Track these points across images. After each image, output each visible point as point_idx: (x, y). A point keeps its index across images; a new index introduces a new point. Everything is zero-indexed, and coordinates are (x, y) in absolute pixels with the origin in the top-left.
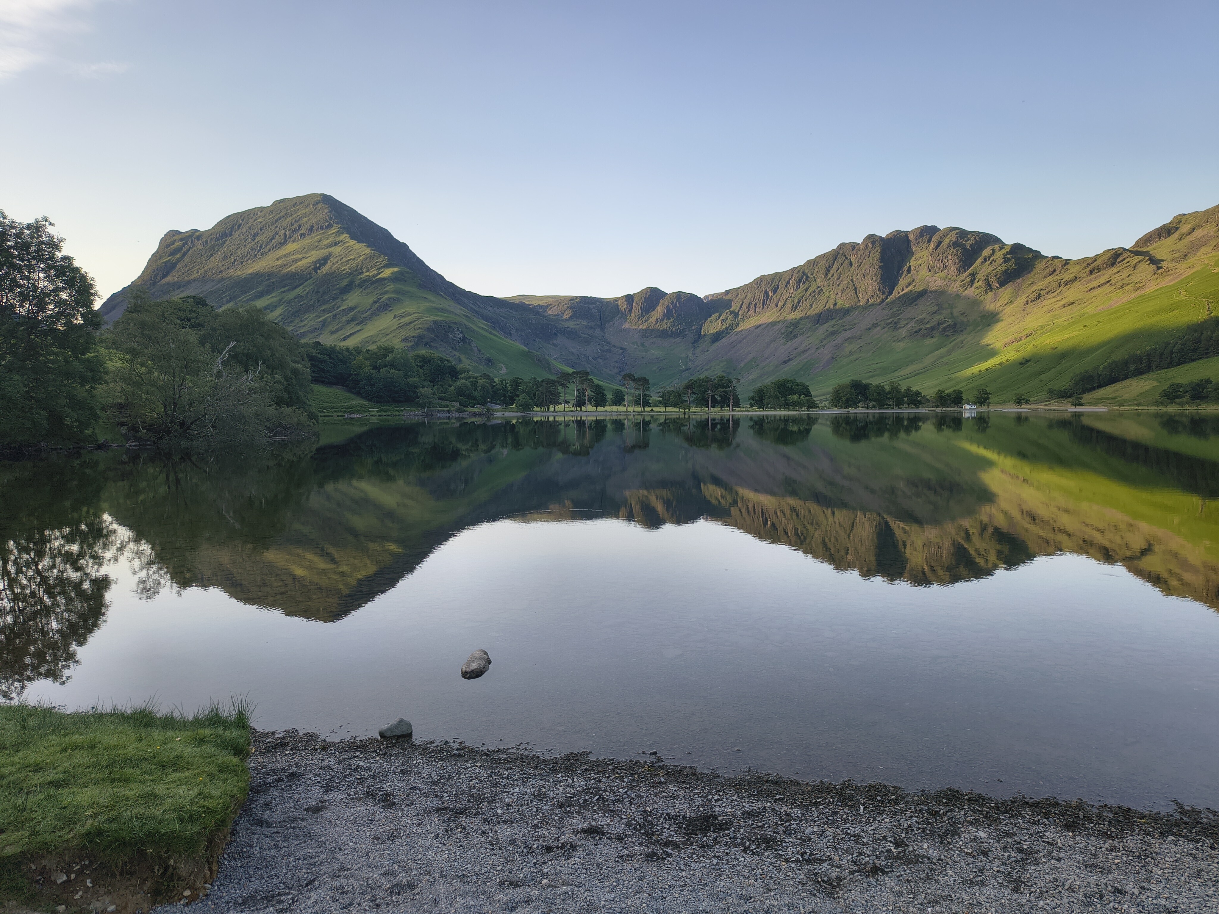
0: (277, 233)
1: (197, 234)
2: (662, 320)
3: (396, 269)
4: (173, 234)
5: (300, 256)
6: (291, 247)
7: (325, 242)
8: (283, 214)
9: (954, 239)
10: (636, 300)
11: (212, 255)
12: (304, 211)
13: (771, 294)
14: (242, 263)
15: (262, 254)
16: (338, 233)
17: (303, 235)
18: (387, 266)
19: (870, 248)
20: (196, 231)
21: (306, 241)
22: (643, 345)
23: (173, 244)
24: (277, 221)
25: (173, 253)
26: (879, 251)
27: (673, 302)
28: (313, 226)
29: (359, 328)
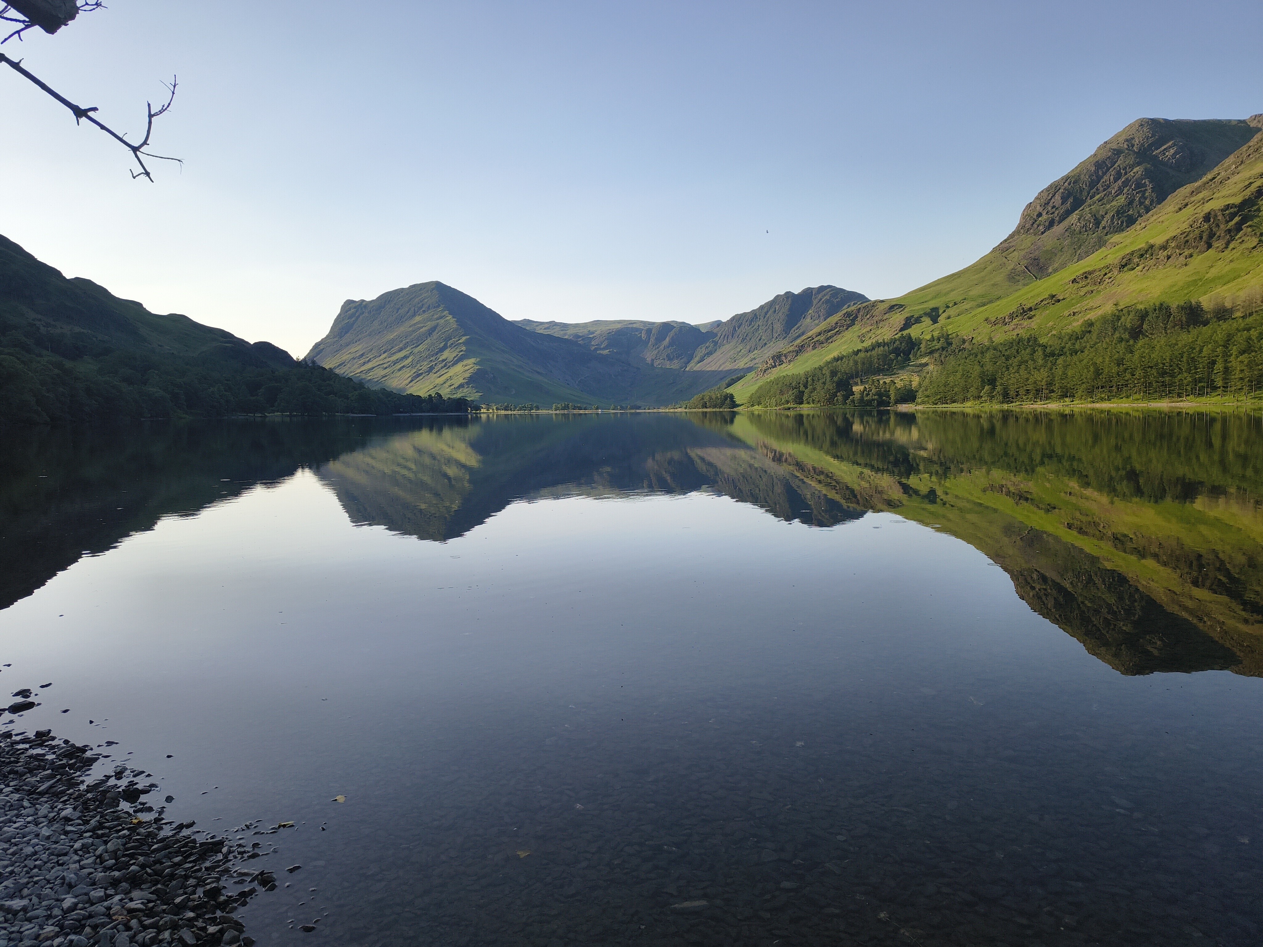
0: (410, 309)
1: (364, 303)
2: (668, 347)
3: (468, 337)
4: (349, 303)
5: (422, 325)
6: (418, 318)
7: (436, 317)
8: (414, 295)
10: (653, 332)
11: (374, 321)
12: (426, 295)
14: (391, 327)
15: (402, 322)
16: (443, 311)
17: (424, 311)
18: (463, 335)
19: (785, 302)
20: (363, 301)
21: (426, 315)
23: (350, 310)
24: (410, 300)
25: (350, 318)
28: (430, 306)
29: (446, 371)
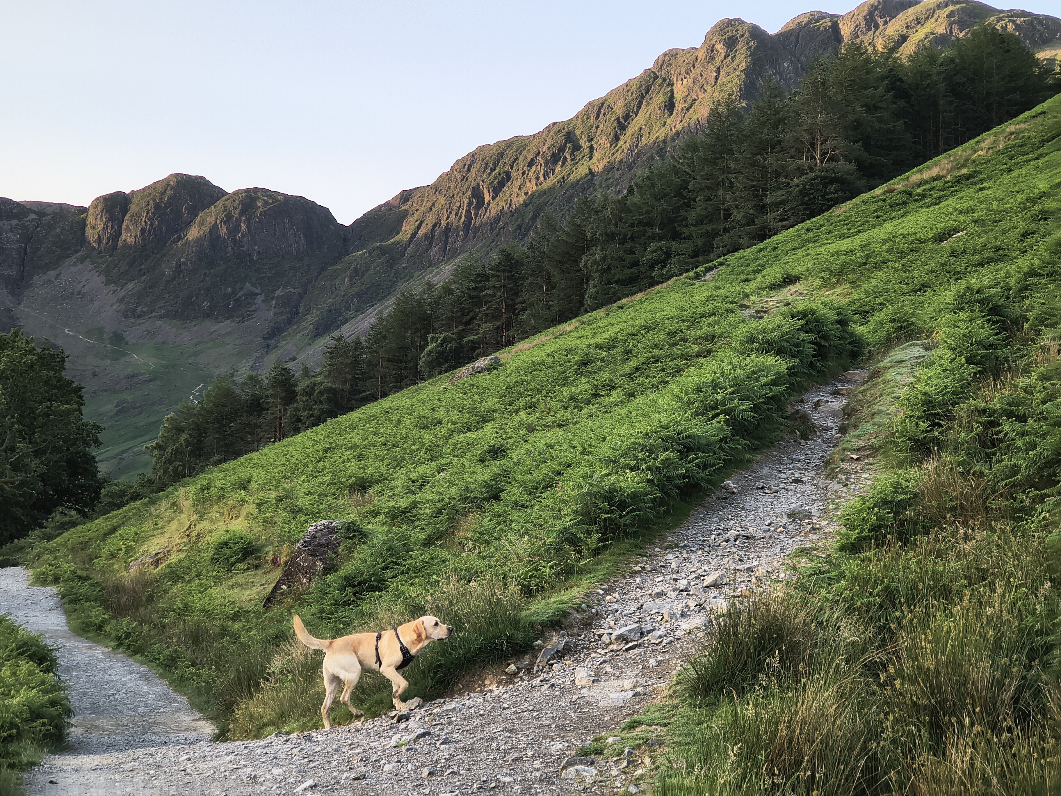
9: (941, 30)
10: (133, 208)
13: (487, 198)
19: (718, 59)
22: (118, 338)
26: (743, 66)
27: (229, 217)
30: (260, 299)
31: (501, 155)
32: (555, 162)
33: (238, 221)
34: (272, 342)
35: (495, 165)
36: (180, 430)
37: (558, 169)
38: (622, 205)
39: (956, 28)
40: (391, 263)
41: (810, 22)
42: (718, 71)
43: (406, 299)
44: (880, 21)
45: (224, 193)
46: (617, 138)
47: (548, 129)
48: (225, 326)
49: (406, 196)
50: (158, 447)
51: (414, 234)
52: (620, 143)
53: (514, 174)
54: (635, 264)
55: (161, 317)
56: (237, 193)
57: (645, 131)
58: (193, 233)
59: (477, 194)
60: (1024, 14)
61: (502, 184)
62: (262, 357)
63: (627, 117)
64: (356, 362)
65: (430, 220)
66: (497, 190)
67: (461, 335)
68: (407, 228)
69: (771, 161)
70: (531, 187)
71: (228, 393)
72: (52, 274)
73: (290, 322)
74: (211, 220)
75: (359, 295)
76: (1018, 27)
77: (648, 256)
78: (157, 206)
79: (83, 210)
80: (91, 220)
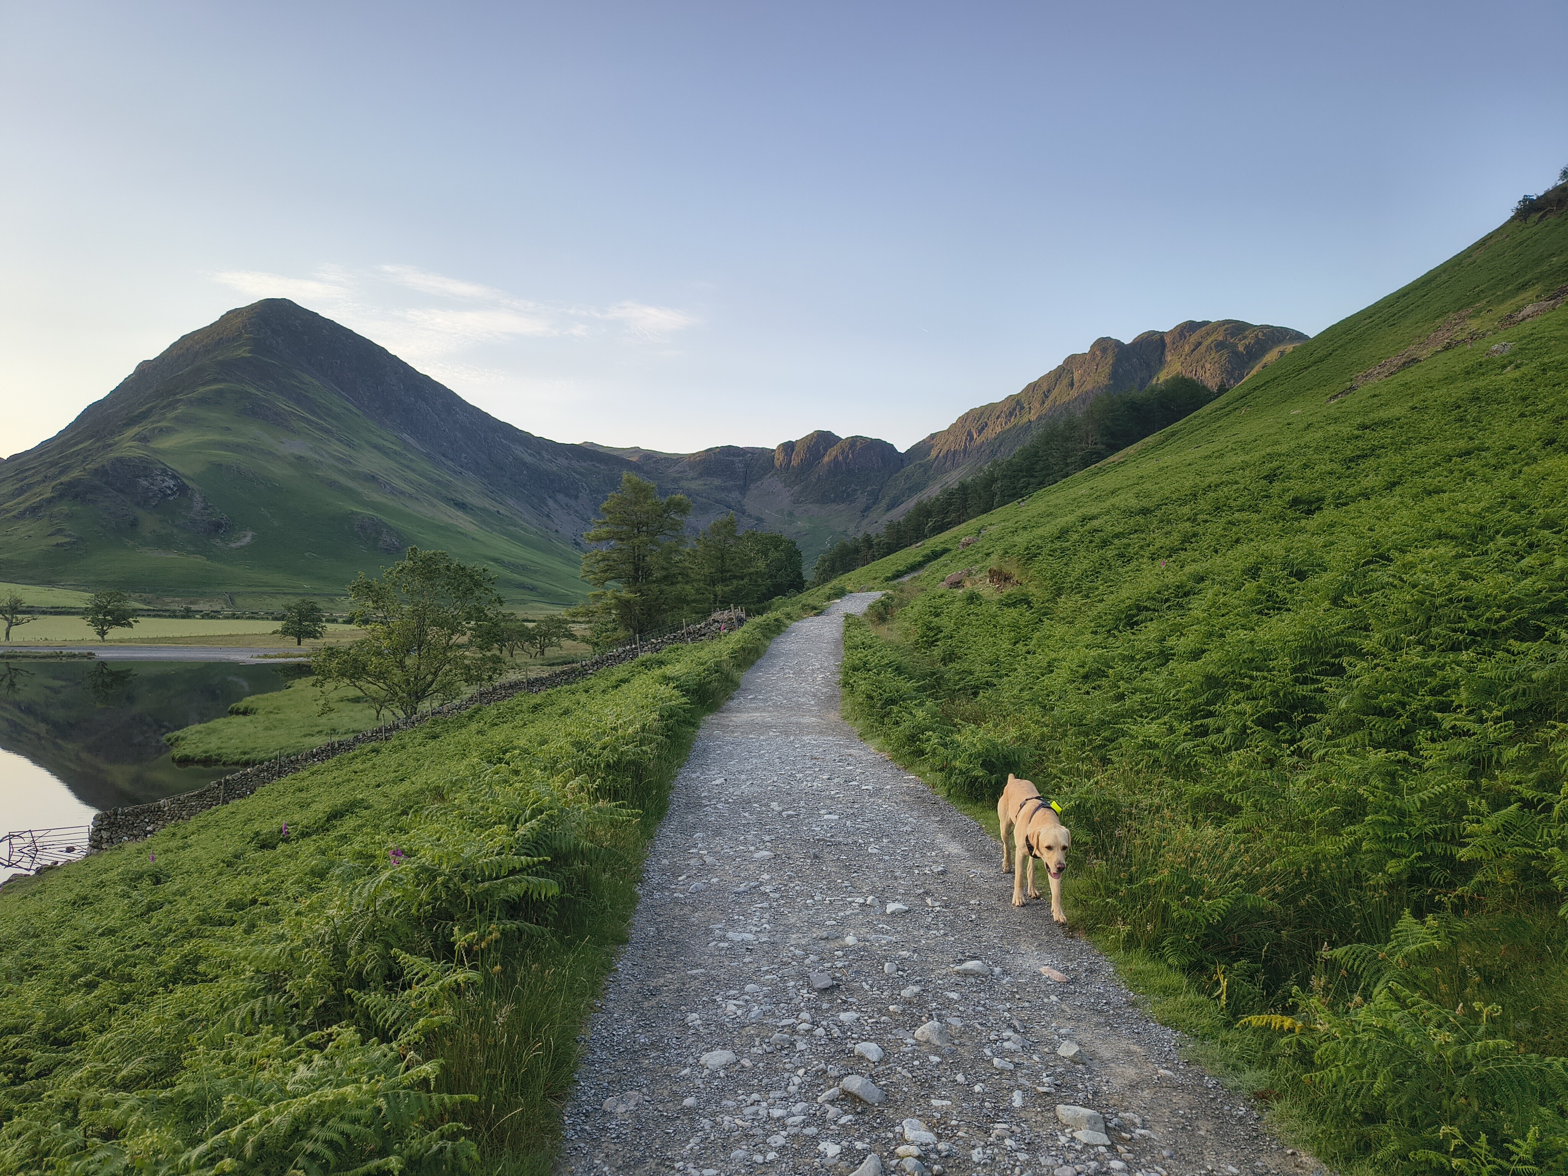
9: (1221, 338)
10: (797, 449)
13: (975, 436)
19: (1097, 359)
22: (791, 514)
26: (1111, 362)
27: (843, 451)
30: (859, 492)
31: (982, 413)
32: (1011, 416)
33: (848, 453)
34: (865, 514)
35: (980, 419)
36: (825, 561)
37: (1012, 420)
38: (1010, 463)
39: (1229, 336)
40: (925, 472)
41: (1148, 337)
42: (1097, 365)
43: (919, 503)
44: (1187, 334)
45: (841, 439)
46: (1044, 403)
47: (1007, 399)
48: (842, 506)
49: (933, 436)
50: (817, 568)
51: (937, 456)
52: (1045, 405)
53: (989, 423)
54: (1015, 488)
55: (811, 503)
56: (847, 438)
57: (1058, 398)
58: (826, 459)
59: (970, 434)
60: (1268, 327)
61: (983, 429)
62: (860, 522)
63: (1049, 391)
64: (899, 531)
65: (945, 449)
66: (980, 432)
67: (943, 519)
68: (934, 453)
69: (1070, 445)
70: (998, 430)
71: (845, 545)
72: (759, 483)
73: (874, 503)
74: (834, 453)
75: (909, 489)
76: (1264, 335)
77: (1020, 485)
78: (808, 447)
79: (773, 451)
80: (777, 456)
